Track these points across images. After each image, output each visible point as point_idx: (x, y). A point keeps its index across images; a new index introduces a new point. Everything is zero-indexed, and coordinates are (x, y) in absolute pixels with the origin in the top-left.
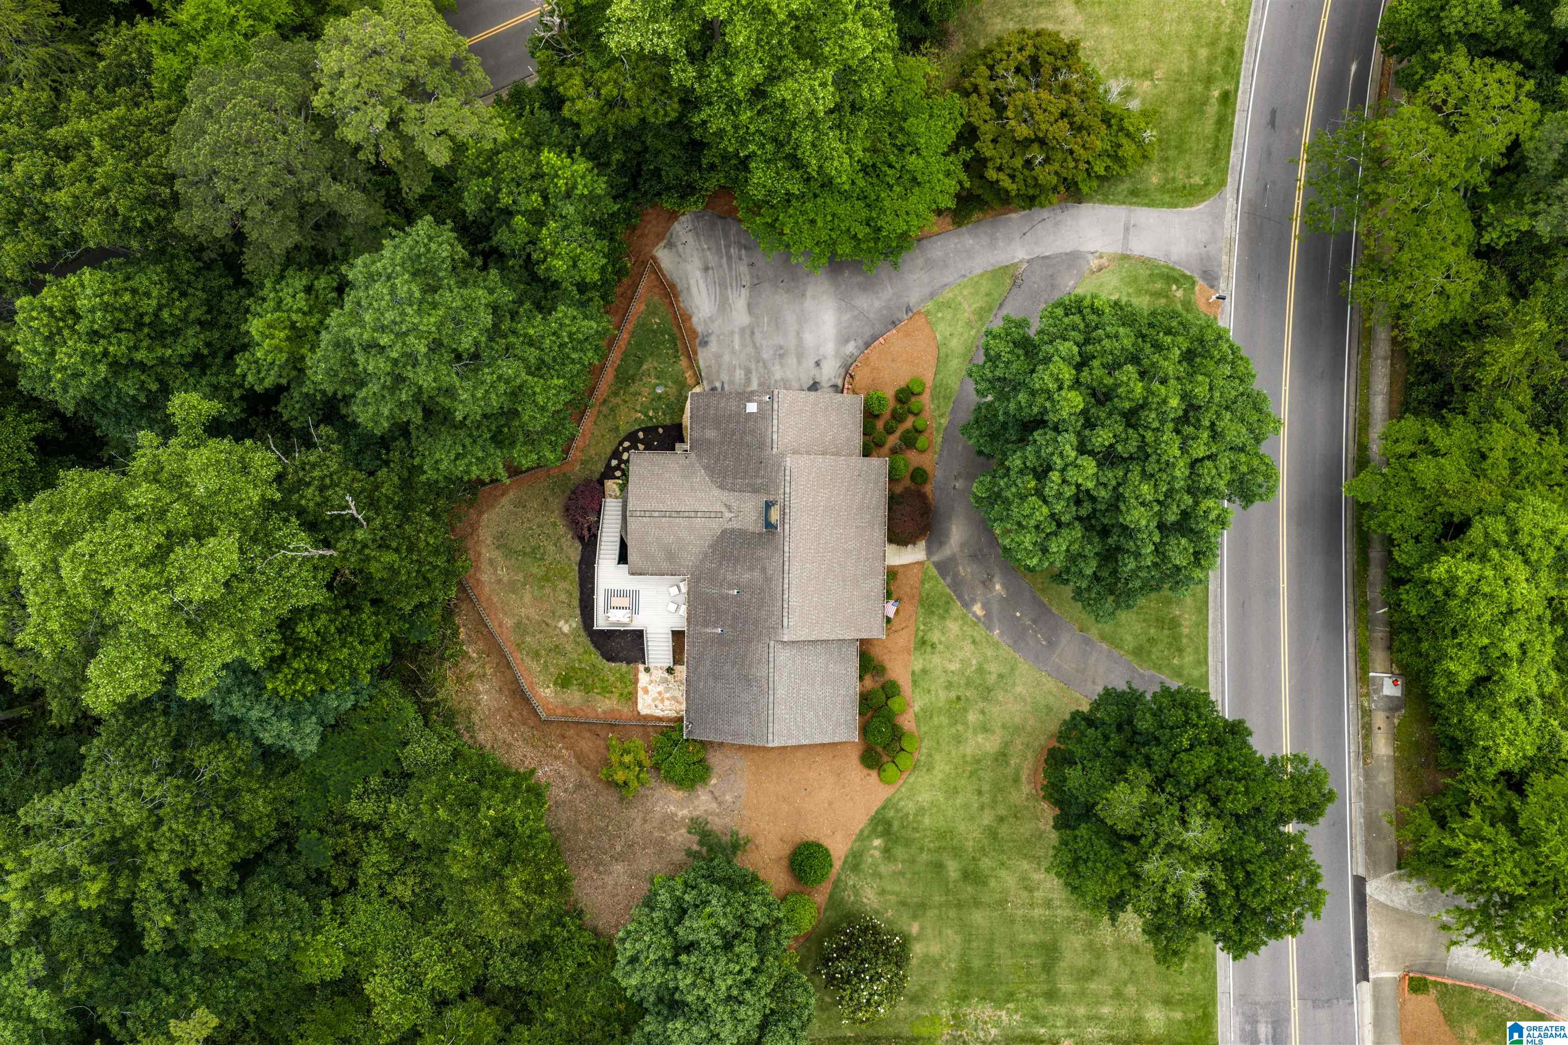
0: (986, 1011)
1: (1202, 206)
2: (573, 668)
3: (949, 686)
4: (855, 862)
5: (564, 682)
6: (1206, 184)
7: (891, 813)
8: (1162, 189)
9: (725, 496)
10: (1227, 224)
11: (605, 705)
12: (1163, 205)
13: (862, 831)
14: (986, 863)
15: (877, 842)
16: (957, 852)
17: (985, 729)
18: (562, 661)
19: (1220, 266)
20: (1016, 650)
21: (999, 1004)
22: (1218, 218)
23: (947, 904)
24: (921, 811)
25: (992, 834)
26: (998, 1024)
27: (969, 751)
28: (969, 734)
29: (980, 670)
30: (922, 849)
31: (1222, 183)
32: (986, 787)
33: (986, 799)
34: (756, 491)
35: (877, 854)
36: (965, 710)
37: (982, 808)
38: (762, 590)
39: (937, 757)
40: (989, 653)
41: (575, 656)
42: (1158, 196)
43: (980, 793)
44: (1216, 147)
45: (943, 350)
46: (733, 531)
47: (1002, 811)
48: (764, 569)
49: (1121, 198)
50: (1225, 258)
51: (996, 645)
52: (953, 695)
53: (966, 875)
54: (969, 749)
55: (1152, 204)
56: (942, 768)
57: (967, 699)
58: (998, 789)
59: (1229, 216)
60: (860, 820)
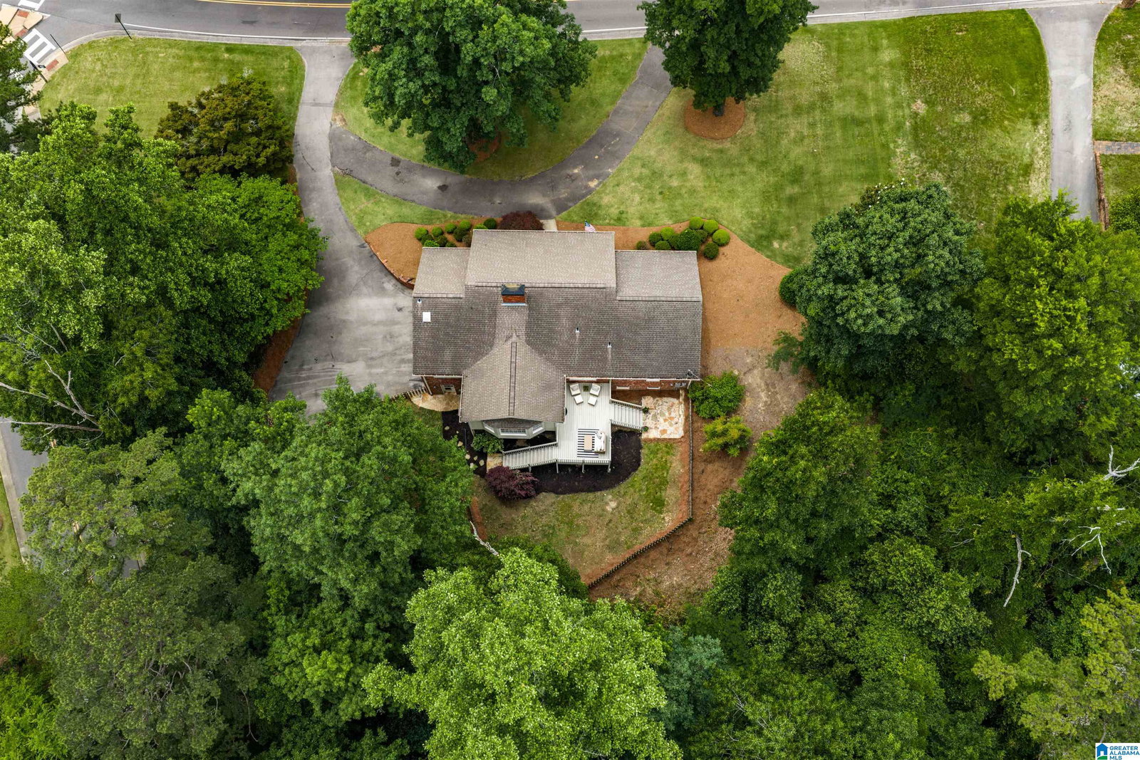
0: (898, 163)
1: (305, 60)
2: (647, 496)
3: (652, 200)
4: (791, 260)
5: (659, 504)
6: (290, 58)
7: (753, 236)
8: (289, 85)
9: (499, 342)
10: (320, 45)
11: (677, 466)
12: (301, 84)
13: (768, 257)
14: (785, 167)
15: (776, 245)
16: (779, 188)
17: (684, 174)
18: (641, 506)
20: (624, 156)
21: (890, 155)
22: (314, 50)
23: (819, 192)
24: (750, 215)
25: (763, 165)
26: (906, 154)
27: (701, 184)
28: (688, 184)
29: (639, 179)
30: (779, 213)
31: (291, 49)
32: (728, 171)
33: (736, 170)
34: (494, 314)
35: (785, 244)
36: (670, 188)
37: (744, 173)
38: (576, 307)
39: (706, 205)
40: (626, 174)
41: (636, 496)
42: (294, 87)
43: (732, 175)
44: (264, 53)
45: (395, 219)
46: (527, 335)
47: (745, 159)
48: (559, 306)
49: (293, 109)
51: (620, 171)
52: (659, 197)
53: (794, 181)
54: (700, 184)
55: (300, 90)
56: (714, 201)
57: (661, 187)
58: (728, 163)
59: (314, 44)
60: (759, 258)
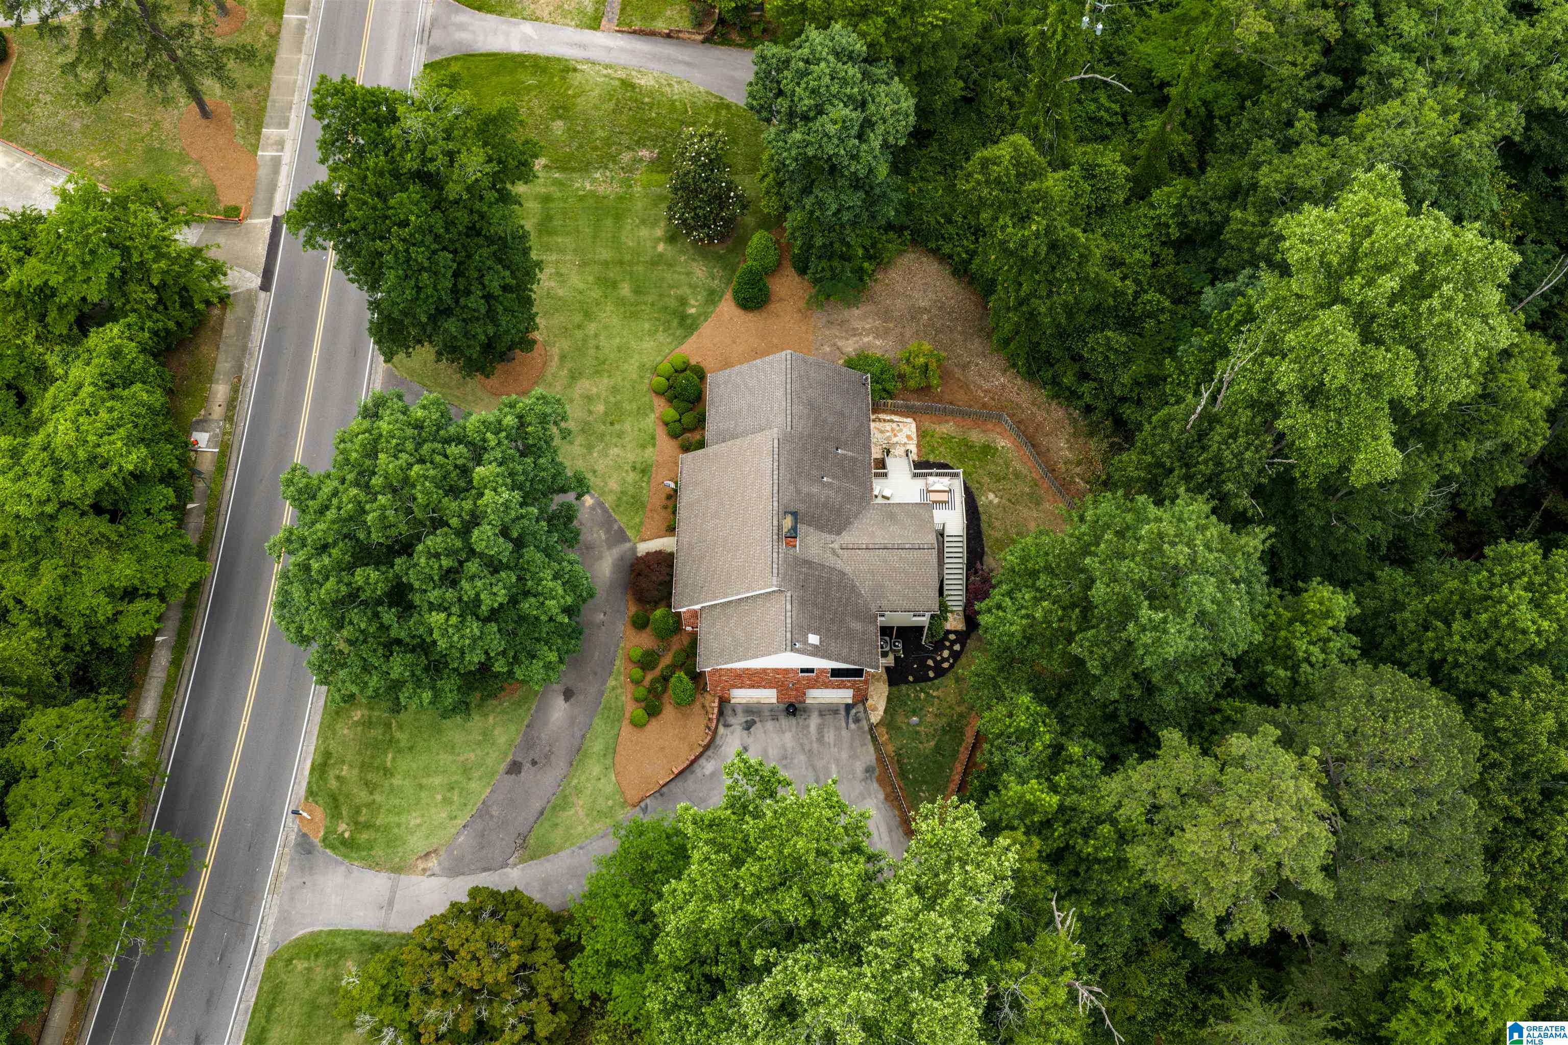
0: (602, 190)
2: (980, 460)
3: (621, 434)
4: (712, 297)
5: (987, 450)
7: (678, 333)
9: (839, 565)
10: (275, 910)
11: (947, 428)
13: (706, 320)
15: (693, 311)
16: (621, 302)
17: (589, 398)
18: (992, 467)
19: (292, 860)
21: (592, 194)
22: (284, 919)
23: (631, 263)
24: (652, 333)
25: (587, 315)
26: (594, 180)
27: (606, 380)
28: (604, 394)
30: (653, 304)
31: (271, 962)
32: (592, 352)
33: (592, 343)
35: (693, 302)
36: (606, 414)
37: (596, 335)
41: (980, 471)
43: (597, 348)
44: (271, 1008)
45: (609, 762)
46: (830, 532)
47: (579, 334)
49: (393, 941)
50: (284, 870)
52: (617, 427)
53: (614, 285)
57: (604, 423)
59: (271, 921)
